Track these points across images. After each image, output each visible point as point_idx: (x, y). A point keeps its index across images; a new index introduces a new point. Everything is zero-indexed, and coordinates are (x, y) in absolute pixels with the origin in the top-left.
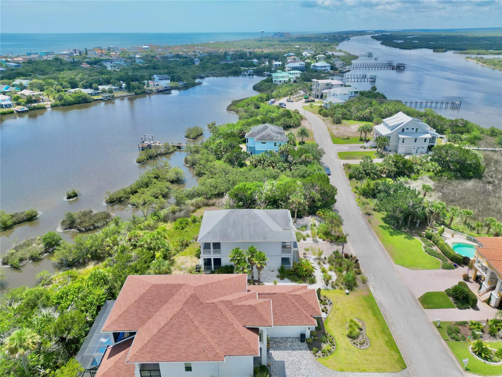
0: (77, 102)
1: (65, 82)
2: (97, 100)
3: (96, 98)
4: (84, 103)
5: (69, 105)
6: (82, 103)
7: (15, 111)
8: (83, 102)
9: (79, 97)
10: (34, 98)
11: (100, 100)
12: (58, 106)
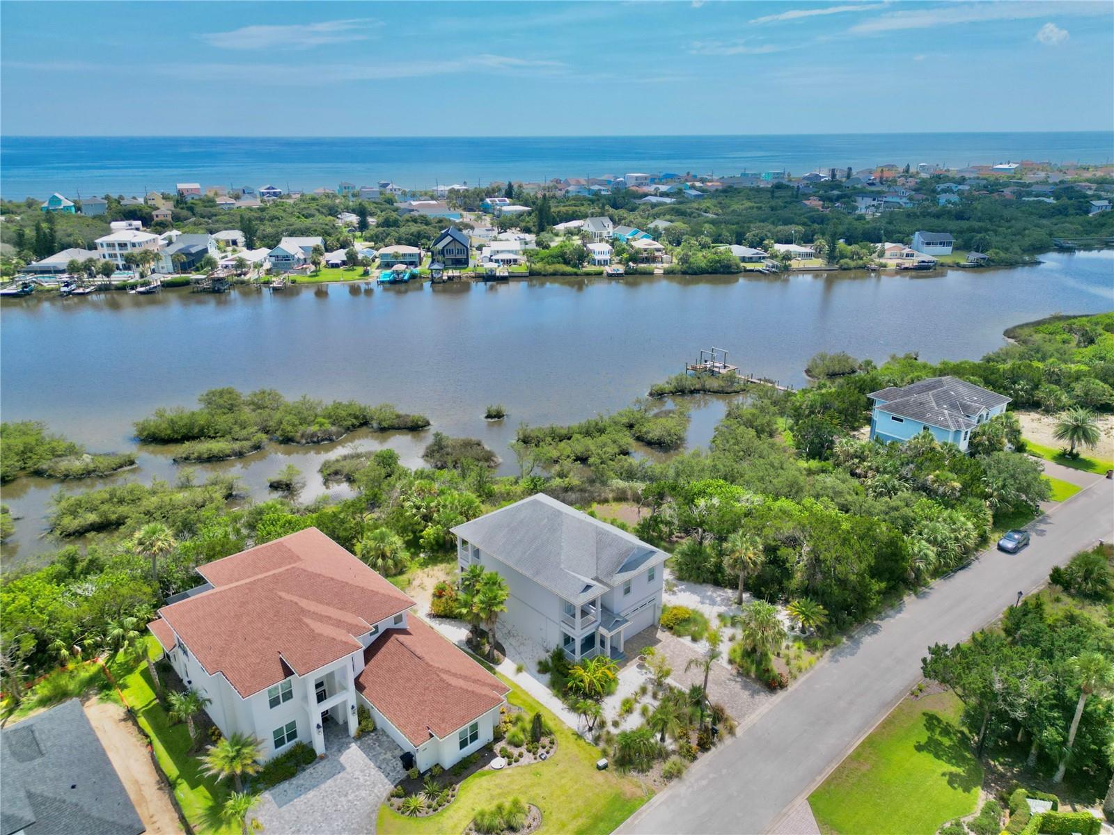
0: (710, 270)
1: (728, 231)
2: (752, 271)
3: (749, 266)
4: (723, 273)
5: (695, 273)
6: (720, 273)
7: (605, 272)
8: (724, 271)
9: (719, 261)
10: (645, 255)
11: (757, 271)
12: (675, 274)
